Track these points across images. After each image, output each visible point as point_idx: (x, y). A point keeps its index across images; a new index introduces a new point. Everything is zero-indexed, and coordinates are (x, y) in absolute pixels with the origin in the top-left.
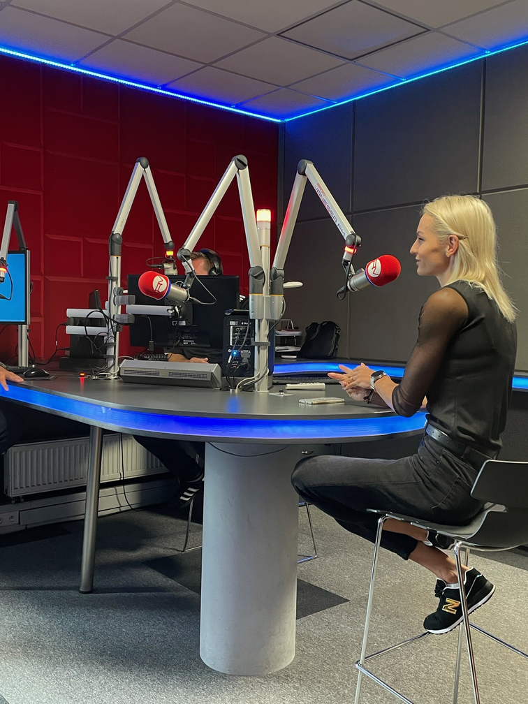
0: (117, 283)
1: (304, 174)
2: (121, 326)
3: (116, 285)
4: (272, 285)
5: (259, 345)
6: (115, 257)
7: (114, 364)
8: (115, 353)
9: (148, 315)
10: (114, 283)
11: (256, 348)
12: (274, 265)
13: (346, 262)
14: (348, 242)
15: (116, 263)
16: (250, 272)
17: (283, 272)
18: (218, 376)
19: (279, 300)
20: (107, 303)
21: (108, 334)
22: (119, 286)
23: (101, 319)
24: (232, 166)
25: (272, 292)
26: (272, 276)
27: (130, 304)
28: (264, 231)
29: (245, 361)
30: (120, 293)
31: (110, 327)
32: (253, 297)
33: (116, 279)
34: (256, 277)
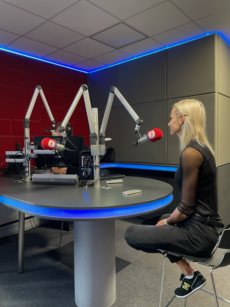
0: (28, 140)
1: (113, 93)
2: (31, 159)
3: (28, 141)
4: (100, 140)
5: (96, 166)
6: (27, 129)
7: (29, 175)
8: (29, 170)
9: (44, 154)
10: (27, 140)
11: (94, 168)
12: (101, 132)
13: (137, 131)
14: (137, 122)
15: (27, 131)
16: (91, 135)
17: (104, 135)
18: (77, 180)
19: (103, 147)
20: (24, 148)
21: (25, 162)
22: (29, 141)
23: (21, 155)
24: (81, 89)
25: (100, 143)
26: (100, 137)
27: (35, 149)
28: (95, 117)
29: (89, 173)
30: (30, 144)
31: (26, 159)
32: (92, 146)
33: (28, 138)
34: (93, 138)
